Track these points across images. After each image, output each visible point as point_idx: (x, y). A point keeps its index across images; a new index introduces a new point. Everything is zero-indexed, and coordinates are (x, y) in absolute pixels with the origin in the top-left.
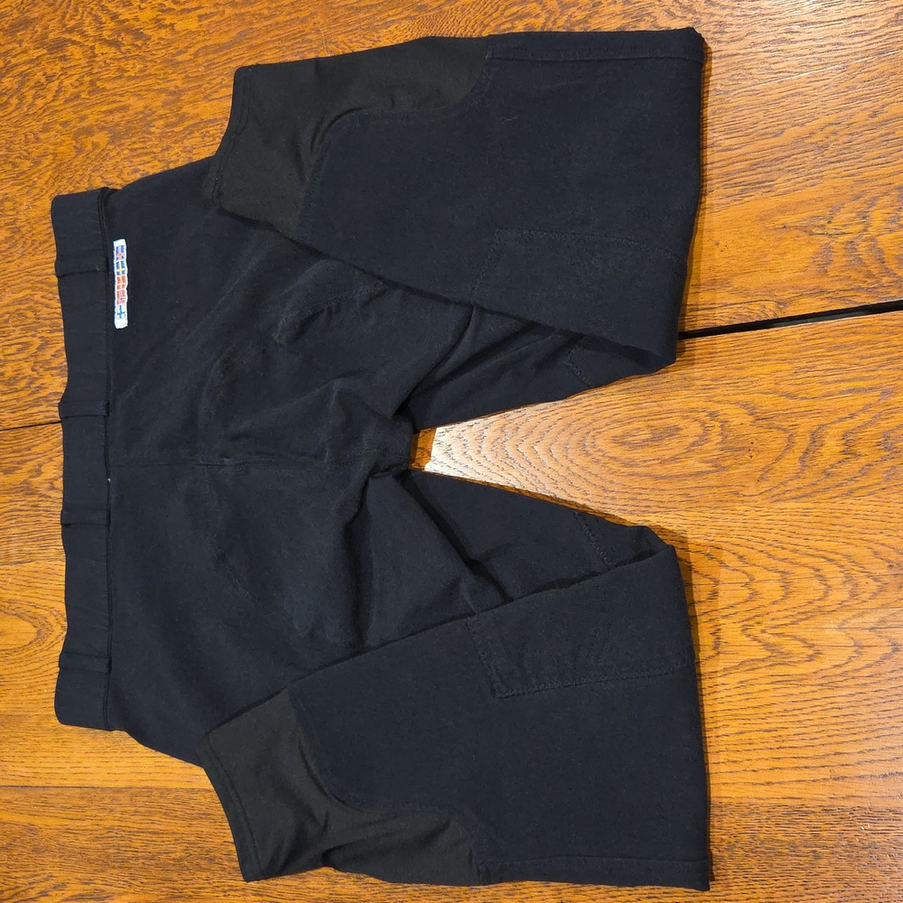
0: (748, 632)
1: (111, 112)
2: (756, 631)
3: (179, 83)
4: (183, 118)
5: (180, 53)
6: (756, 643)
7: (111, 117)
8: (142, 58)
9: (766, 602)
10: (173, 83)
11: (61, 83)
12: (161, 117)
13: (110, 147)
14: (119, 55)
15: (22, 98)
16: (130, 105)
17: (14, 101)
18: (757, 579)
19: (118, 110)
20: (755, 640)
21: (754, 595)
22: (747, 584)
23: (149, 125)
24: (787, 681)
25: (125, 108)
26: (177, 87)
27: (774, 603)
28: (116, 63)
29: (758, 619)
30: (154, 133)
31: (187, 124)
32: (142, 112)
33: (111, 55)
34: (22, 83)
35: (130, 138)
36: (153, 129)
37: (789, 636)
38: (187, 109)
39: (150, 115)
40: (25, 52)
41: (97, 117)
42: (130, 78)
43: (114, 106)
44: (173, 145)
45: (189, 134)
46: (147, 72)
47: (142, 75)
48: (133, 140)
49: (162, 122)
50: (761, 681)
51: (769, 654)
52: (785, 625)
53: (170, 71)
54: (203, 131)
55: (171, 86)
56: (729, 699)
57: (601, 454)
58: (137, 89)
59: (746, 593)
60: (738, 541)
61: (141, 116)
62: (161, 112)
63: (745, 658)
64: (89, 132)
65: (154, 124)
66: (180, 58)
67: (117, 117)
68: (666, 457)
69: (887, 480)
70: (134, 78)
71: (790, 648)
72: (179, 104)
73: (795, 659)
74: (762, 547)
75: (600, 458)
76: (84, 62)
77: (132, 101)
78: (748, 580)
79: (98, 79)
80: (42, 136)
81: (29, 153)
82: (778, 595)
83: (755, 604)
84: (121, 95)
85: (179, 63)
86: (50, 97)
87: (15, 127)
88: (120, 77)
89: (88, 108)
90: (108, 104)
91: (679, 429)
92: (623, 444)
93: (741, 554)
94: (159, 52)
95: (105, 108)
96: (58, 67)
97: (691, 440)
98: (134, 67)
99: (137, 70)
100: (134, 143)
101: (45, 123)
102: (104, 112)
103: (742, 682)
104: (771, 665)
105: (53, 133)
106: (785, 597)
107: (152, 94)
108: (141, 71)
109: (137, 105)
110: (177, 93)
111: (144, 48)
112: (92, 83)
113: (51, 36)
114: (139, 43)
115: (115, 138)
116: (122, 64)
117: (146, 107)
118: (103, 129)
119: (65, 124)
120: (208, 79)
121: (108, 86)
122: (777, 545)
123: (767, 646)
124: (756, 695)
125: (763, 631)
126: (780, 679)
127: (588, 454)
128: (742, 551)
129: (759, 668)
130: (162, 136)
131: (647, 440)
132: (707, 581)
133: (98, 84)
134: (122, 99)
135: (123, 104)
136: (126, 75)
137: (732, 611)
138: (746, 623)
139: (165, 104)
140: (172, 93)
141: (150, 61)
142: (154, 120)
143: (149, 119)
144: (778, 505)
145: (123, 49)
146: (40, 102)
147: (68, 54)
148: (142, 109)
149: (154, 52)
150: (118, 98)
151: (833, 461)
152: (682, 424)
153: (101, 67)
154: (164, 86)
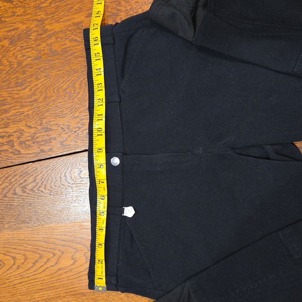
1: (10, 31)
3: (43, 16)
4: (46, 31)
7: (10, 33)
8: (24, 7)
10: (40, 16)
12: (35, 31)
13: (10, 46)
14: (12, 6)
16: (19, 27)
19: (14, 30)
23: (30, 35)
25: (17, 29)
26: (42, 18)
28: (11, 10)
30: (32, 38)
31: (48, 33)
33: (8, 6)
35: (20, 41)
36: (31, 37)
38: (48, 27)
39: (29, 31)
41: (3, 34)
42: (18, 16)
43: (12, 28)
44: (41, 43)
45: (49, 38)
46: (27, 12)
47: (25, 14)
48: (22, 42)
49: (35, 34)
53: (38, 11)
54: (57, 36)
55: (39, 18)
58: (22, 20)
61: (25, 32)
62: (35, 29)
65: (31, 34)
66: (43, 5)
67: (13, 33)
70: (21, 15)
72: (44, 25)
77: (20, 25)
84: (14, 23)
85: (42, 7)
88: (14, 15)
90: (8, 27)
94: (32, 3)
95: (7, 29)
99: (21, 12)
100: (22, 43)
107: (29, 22)
108: (24, 12)
109: (22, 27)
110: (42, 21)
111: (24, 2)
115: (12, 42)
116: (14, 10)
117: (27, 28)
118: (6, 38)
120: (57, 13)
121: (7, 20)
130: (35, 40)
133: (2, 19)
134: (15, 25)
135: (15, 27)
136: (16, 14)
139: (36, 26)
140: (40, 21)
143: (29, 33)
145: (14, 3)
148: (25, 29)
149: (29, 3)
150: (13, 25)
153: (3, 12)
154: (36, 18)
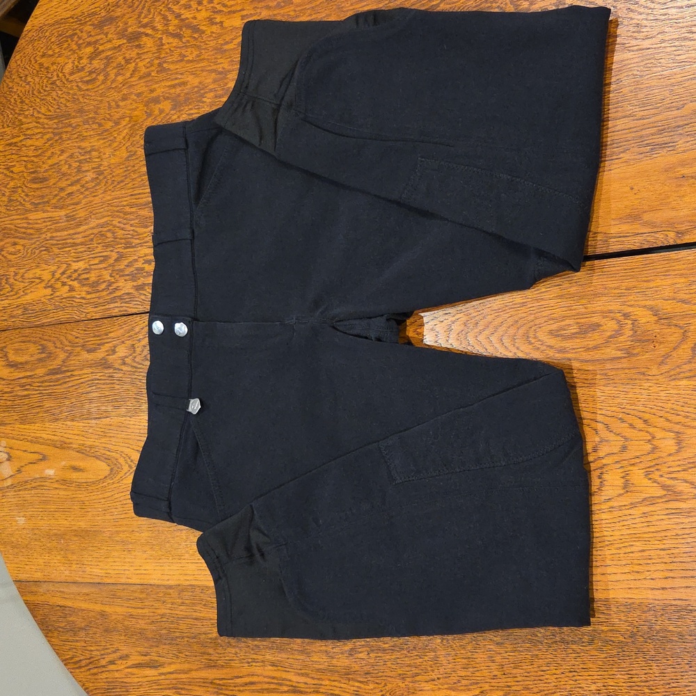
0: (650, 476)
1: (174, 86)
2: (656, 476)
3: (226, 66)
5: (227, 43)
6: (655, 484)
7: (173, 91)
8: (198, 47)
9: (664, 455)
10: (221, 66)
11: (136, 64)
12: (211, 90)
13: (172, 112)
14: (181, 44)
15: (106, 76)
16: (188, 81)
17: (101, 78)
18: (658, 437)
19: (180, 85)
20: (655, 482)
21: (655, 448)
22: (649, 440)
23: (202, 96)
24: (679, 512)
25: (184, 84)
26: (224, 68)
27: (670, 455)
28: (179, 50)
29: (657, 467)
30: (205, 102)
32: (197, 87)
33: (174, 45)
34: (107, 65)
35: (188, 106)
36: (205, 99)
37: (681, 480)
39: (203, 89)
40: (110, 41)
41: (162, 90)
42: (189, 61)
43: (177, 81)
46: (202, 57)
47: (199, 59)
48: (190, 107)
49: (212, 94)
50: (659, 512)
51: (665, 493)
52: (678, 471)
53: (219, 57)
55: (219, 68)
56: (634, 526)
57: (541, 343)
58: (194, 70)
59: (649, 447)
60: (644, 409)
61: (196, 89)
62: (211, 87)
63: (648, 495)
64: (156, 101)
65: (206, 95)
66: (226, 47)
67: (178, 90)
68: (590, 346)
70: (191, 61)
71: (680, 488)
72: (226, 81)
73: (685, 497)
74: (661, 413)
75: (539, 346)
76: (154, 49)
77: (190, 78)
78: (650, 438)
79: (165, 62)
80: (121, 104)
81: (111, 116)
82: (674, 449)
83: (655, 456)
84: (182, 74)
85: (226, 51)
86: (128, 75)
87: (100, 97)
88: (181, 61)
89: (157, 83)
90: (172, 80)
91: (601, 325)
92: (558, 336)
93: (646, 418)
94: (211, 42)
95: (169, 83)
96: (135, 53)
97: (609, 334)
98: (191, 54)
99: (194, 55)
100: (191, 109)
101: (124, 94)
102: (169, 86)
103: (644, 513)
104: (666, 501)
105: (129, 102)
106: (678, 451)
107: (205, 73)
108: (197, 56)
109: (193, 81)
111: (199, 39)
112: (160, 65)
113: (130, 30)
114: (196, 36)
115: (176, 105)
116: (183, 51)
117: (200, 83)
118: (168, 98)
119: (139, 95)
121: (172, 67)
122: (673, 412)
123: (664, 487)
124: (654, 523)
125: (661, 476)
126: (673, 511)
127: (530, 343)
128: (647, 416)
129: (657, 503)
131: (576, 333)
132: (619, 438)
133: (165, 65)
134: (182, 77)
135: (182, 80)
136: (185, 59)
137: (638, 460)
138: (648, 470)
139: (215, 81)
140: (221, 73)
141: (203, 49)
142: (206, 93)
143: (202, 92)
144: (673, 383)
145: (184, 40)
146: (120, 79)
147: (142, 43)
148: (196, 85)
149: (207, 42)
150: (179, 77)
152: (603, 321)
153: (167, 53)
154: (214, 67)
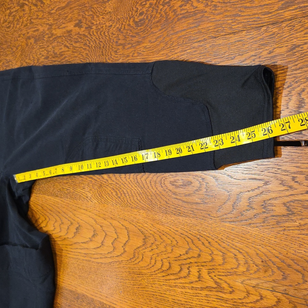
0: (210, 275)
2: (212, 275)
4: (52, 35)
5: (52, 10)
6: (212, 280)
7: (35, 33)
8: (43, 11)
9: (217, 264)
10: (50, 21)
11: (23, 19)
12: (47, 34)
13: (35, 44)
14: (37, 10)
15: (14, 24)
17: (12, 26)
18: (214, 253)
20: (212, 279)
21: (213, 259)
22: (210, 254)
23: (44, 37)
24: (222, 299)
25: (38, 30)
26: (51, 23)
27: (219, 265)
28: (36, 13)
29: (213, 270)
31: (54, 37)
32: (42, 32)
33: (35, 10)
34: (14, 19)
36: (45, 39)
37: (224, 281)
38: (54, 32)
39: (44, 33)
40: (14, 7)
41: (31, 33)
42: (40, 19)
43: (36, 29)
44: (50, 45)
45: (54, 41)
48: (40, 42)
49: (47, 36)
50: (213, 296)
51: (216, 286)
52: (223, 275)
53: (50, 17)
54: (57, 40)
56: (202, 300)
57: (166, 187)
58: (41, 23)
59: (210, 258)
60: (209, 235)
61: (42, 33)
62: (47, 32)
63: (209, 285)
64: (29, 38)
68: (187, 194)
69: (264, 222)
71: (224, 286)
72: (52, 29)
73: (225, 291)
74: (217, 240)
75: (166, 189)
76: (28, 12)
77: (40, 27)
78: (211, 253)
79: (32, 19)
80: (19, 39)
81: (15, 45)
82: (221, 262)
83: (213, 264)
84: (37, 25)
85: (52, 13)
86: (20, 25)
87: (12, 35)
88: (37, 18)
89: (29, 29)
90: (34, 28)
91: (192, 183)
92: (173, 185)
93: (209, 241)
95: (33, 30)
96: (22, 14)
97: (195, 189)
98: (40, 14)
99: (41, 16)
101: (19, 34)
102: (33, 31)
103: (206, 295)
104: (217, 291)
105: (21, 38)
106: (223, 264)
107: (45, 25)
108: (43, 16)
109: (41, 29)
110: (51, 25)
111: (43, 7)
112: (30, 20)
113: (21, 2)
114: (42, 5)
115: (36, 41)
116: (38, 13)
117: (43, 30)
118: (33, 37)
119: (24, 35)
120: (59, 20)
121: (34, 21)
122: (222, 241)
123: (216, 282)
124: (211, 302)
125: (215, 276)
126: (220, 298)
127: (162, 187)
128: (210, 240)
129: (213, 291)
130: (47, 41)
131: (181, 185)
132: (197, 249)
135: (38, 28)
136: (39, 17)
137: (205, 264)
138: (209, 271)
139: (48, 29)
140: (50, 25)
141: (45, 12)
142: (45, 35)
144: (223, 223)
145: (38, 7)
146: (18, 26)
147: (25, 9)
149: (46, 9)
150: (37, 26)
151: (244, 209)
152: (193, 180)
153: (33, 14)
154: (48, 22)
